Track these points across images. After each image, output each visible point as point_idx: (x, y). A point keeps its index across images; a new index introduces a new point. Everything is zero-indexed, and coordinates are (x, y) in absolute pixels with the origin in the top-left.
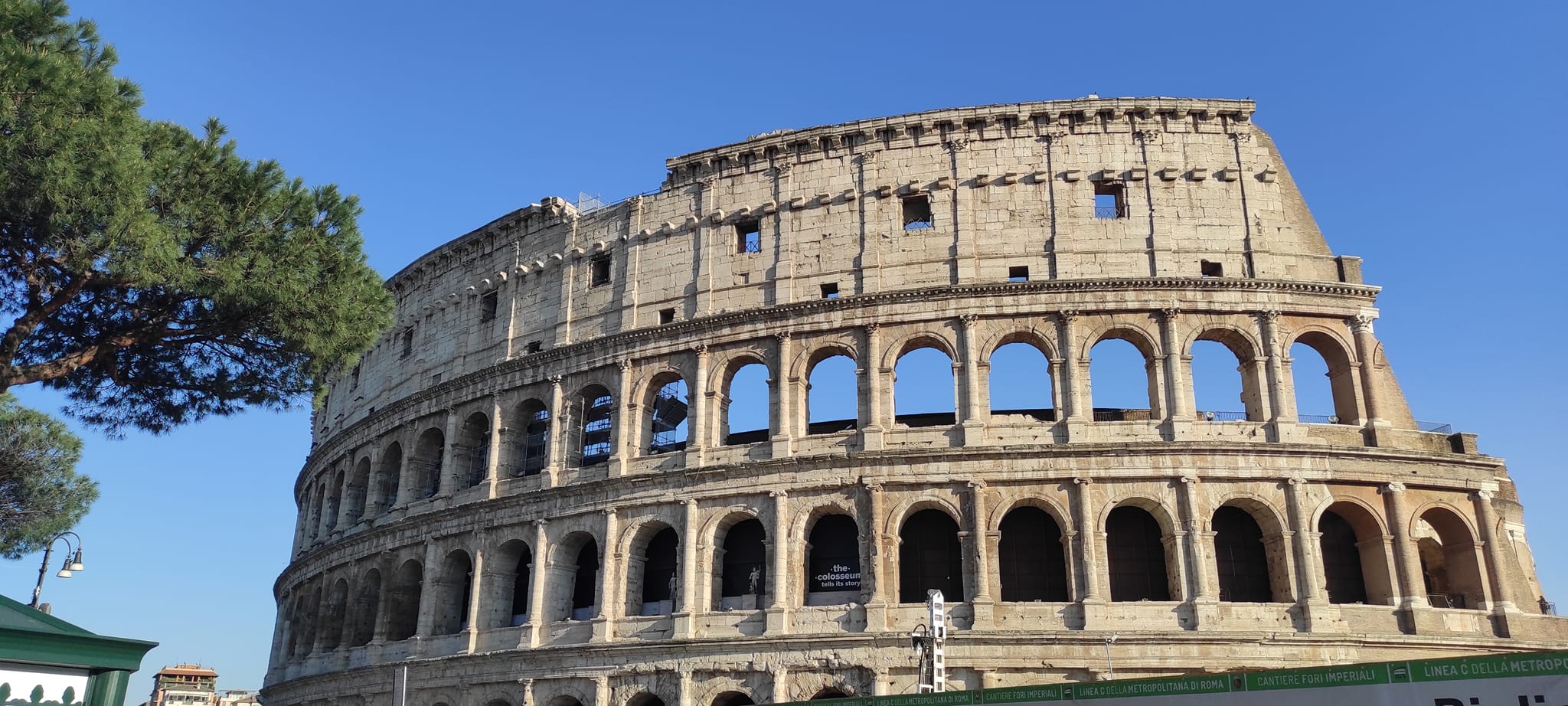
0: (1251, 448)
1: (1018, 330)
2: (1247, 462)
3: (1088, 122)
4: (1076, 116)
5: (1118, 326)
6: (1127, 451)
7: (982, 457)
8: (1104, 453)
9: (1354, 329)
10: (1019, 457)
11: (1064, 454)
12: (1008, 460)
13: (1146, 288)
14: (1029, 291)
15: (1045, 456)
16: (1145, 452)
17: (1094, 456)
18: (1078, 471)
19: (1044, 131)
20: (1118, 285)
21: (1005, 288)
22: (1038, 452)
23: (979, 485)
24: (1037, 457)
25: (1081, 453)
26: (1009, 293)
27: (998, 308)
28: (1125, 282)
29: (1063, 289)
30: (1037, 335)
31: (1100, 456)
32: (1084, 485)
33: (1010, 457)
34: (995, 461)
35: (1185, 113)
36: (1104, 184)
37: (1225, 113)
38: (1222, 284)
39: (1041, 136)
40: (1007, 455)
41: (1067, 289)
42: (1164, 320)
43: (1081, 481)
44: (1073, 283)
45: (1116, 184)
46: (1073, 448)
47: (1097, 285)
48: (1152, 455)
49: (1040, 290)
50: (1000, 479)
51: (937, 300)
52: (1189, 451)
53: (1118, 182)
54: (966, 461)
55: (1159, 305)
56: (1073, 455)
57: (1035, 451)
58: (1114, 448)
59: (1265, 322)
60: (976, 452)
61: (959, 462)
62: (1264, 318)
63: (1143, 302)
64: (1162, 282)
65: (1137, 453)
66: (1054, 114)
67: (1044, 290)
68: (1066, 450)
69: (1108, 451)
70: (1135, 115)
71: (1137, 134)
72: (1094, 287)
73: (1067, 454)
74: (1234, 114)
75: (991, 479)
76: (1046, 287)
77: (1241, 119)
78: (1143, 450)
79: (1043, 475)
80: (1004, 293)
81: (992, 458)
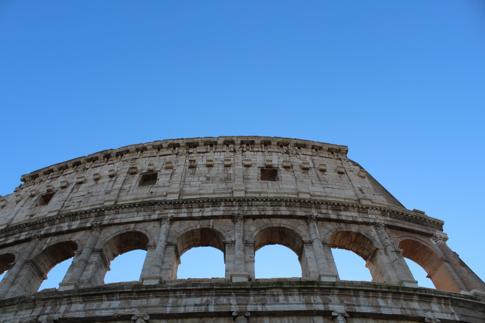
0: (387, 290)
1: (203, 227)
2: (387, 303)
3: (257, 146)
4: (251, 144)
5: (275, 225)
6: (282, 289)
7: (151, 296)
8: (261, 291)
9: (436, 242)
10: (184, 295)
11: (225, 292)
12: (175, 298)
13: (293, 204)
14: (212, 205)
15: (207, 294)
16: (297, 290)
17: (252, 295)
18: (237, 306)
19: (232, 149)
20: (274, 201)
21: (195, 202)
22: (201, 290)
23: (142, 317)
24: (201, 296)
25: (240, 292)
26: (198, 205)
27: (189, 214)
28: (279, 200)
29: (236, 204)
30: (215, 229)
31: (258, 295)
32: (243, 317)
33: (176, 296)
34: (162, 299)
35: (311, 146)
36: (266, 169)
37: (333, 151)
38: (344, 205)
39: (230, 151)
40: (173, 293)
41: (238, 203)
42: (308, 223)
43: (238, 313)
44: (243, 199)
45: (274, 170)
46: (233, 286)
47: (260, 201)
48: (304, 294)
49: (220, 204)
50: (164, 313)
51: (147, 211)
52: (336, 292)
53: (275, 169)
54: (136, 299)
55: (303, 214)
56: (233, 294)
57: (199, 287)
58: (269, 286)
59: (378, 229)
60: (144, 289)
61: (130, 300)
62: (376, 226)
63: (292, 212)
64: (304, 201)
65: (291, 292)
66: (237, 141)
67: (223, 204)
68: (227, 287)
69: (265, 289)
70: (283, 146)
71: (286, 153)
72: (257, 203)
73: (227, 292)
74: (338, 151)
75: (155, 313)
76: (224, 202)
77: (342, 154)
78: (296, 287)
79: (203, 309)
80: (194, 206)
81: (160, 296)
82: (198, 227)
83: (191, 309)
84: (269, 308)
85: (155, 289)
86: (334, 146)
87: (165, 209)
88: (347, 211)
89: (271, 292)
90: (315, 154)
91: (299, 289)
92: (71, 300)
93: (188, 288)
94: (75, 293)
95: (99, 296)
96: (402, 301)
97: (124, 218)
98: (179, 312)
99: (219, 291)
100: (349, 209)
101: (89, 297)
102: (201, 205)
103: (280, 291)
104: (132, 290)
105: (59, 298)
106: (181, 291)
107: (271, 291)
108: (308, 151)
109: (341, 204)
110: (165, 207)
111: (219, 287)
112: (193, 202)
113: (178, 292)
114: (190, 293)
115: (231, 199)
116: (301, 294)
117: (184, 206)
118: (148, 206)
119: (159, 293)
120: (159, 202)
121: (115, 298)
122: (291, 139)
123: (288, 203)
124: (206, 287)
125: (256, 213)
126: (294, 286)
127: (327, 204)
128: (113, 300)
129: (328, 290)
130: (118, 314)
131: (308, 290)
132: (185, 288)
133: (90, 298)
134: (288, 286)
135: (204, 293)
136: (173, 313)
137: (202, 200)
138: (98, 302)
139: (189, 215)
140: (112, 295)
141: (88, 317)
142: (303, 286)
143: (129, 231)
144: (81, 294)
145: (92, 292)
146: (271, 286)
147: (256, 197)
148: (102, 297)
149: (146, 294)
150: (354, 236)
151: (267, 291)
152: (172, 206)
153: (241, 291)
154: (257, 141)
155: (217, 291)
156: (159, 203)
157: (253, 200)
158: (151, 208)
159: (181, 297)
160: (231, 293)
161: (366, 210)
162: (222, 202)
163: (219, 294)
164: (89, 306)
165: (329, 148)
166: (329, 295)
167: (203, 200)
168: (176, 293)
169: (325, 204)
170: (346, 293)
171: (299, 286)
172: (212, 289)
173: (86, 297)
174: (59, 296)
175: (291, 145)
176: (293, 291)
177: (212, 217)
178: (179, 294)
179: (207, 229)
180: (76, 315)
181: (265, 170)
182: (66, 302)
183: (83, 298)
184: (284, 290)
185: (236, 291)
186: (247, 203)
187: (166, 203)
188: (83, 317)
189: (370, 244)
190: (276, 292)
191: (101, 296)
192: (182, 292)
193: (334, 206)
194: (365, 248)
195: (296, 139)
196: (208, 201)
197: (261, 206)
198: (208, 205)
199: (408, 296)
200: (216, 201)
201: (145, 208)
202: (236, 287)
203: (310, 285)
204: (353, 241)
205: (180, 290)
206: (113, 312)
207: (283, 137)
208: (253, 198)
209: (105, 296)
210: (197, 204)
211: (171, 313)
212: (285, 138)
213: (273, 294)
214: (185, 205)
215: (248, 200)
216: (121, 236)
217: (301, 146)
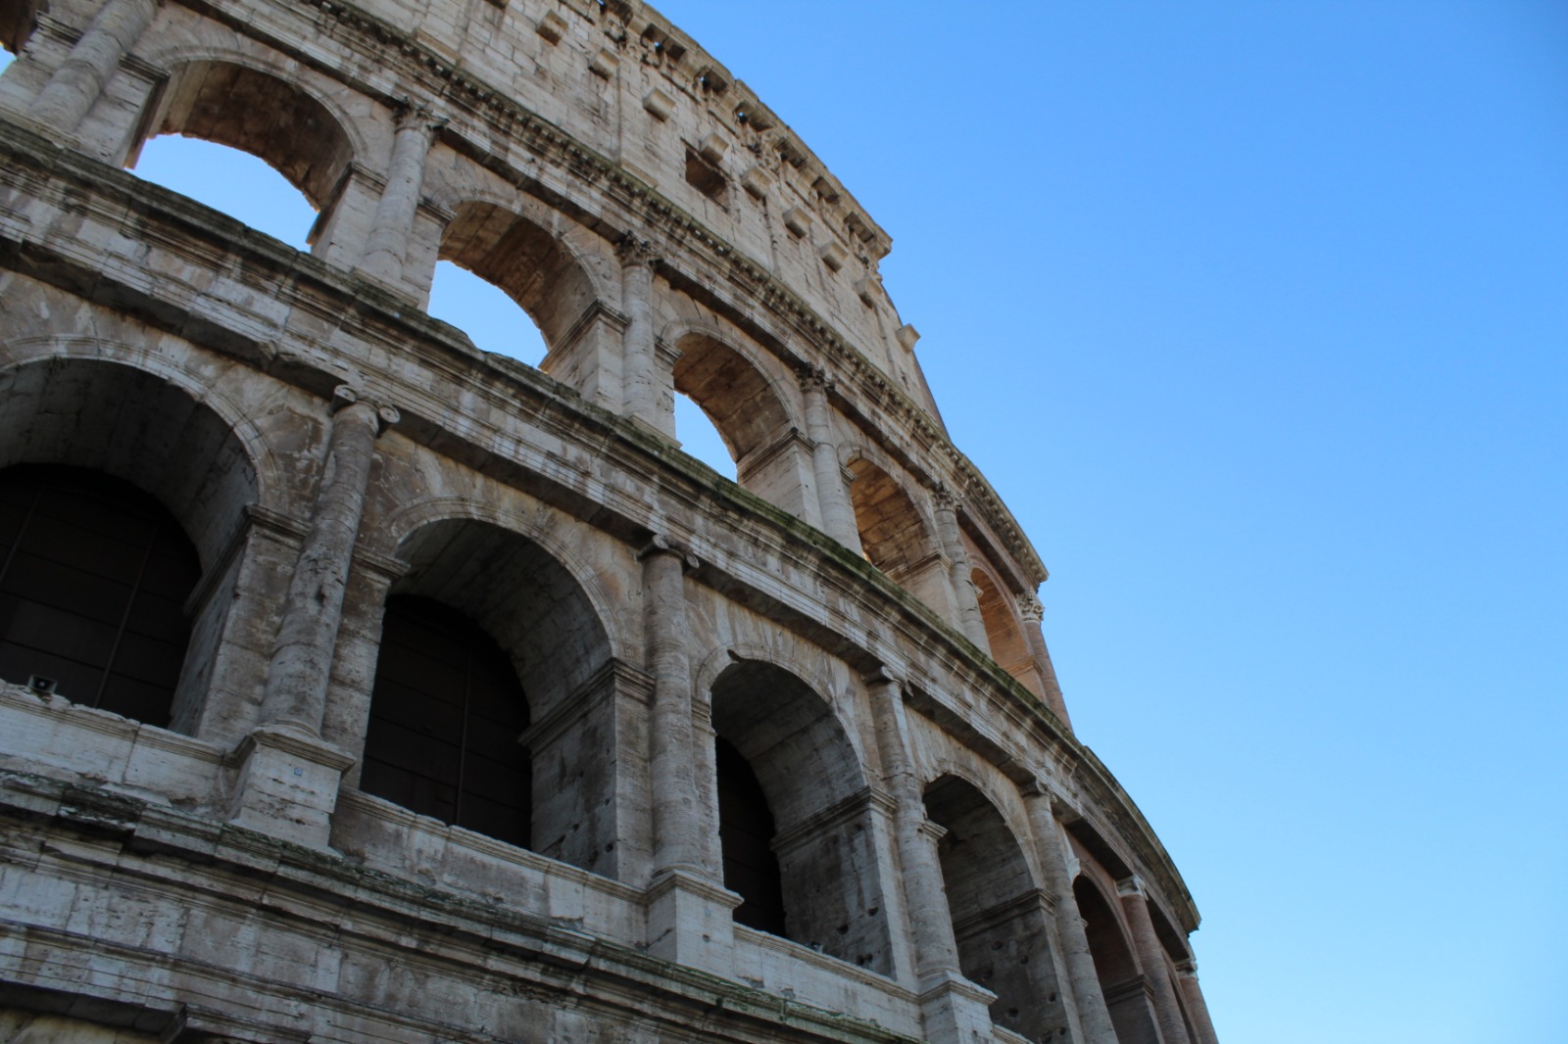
1: (529, 216)
2: (979, 704)
3: (685, 73)
4: (669, 54)
5: (728, 341)
6: (783, 538)
7: (407, 348)
8: (731, 514)
9: (1024, 612)
10: (513, 403)
11: (636, 463)
12: (480, 399)
13: (783, 312)
14: (571, 165)
15: (585, 441)
16: (817, 562)
17: (705, 511)
18: (665, 524)
19: (615, 32)
20: (742, 270)
21: (525, 124)
22: (574, 416)
23: (375, 406)
24: (562, 433)
25: (676, 486)
26: (528, 139)
27: (497, 149)
28: (756, 274)
29: (640, 209)
30: (567, 247)
31: (718, 519)
32: (677, 563)
33: (487, 393)
34: (438, 378)
35: (815, 176)
36: (700, 159)
37: (855, 226)
38: (892, 396)
39: (607, 34)
40: (482, 380)
41: (647, 213)
42: (807, 387)
43: (671, 546)
44: (666, 207)
45: (717, 175)
46: (668, 456)
47: (706, 244)
48: (827, 582)
49: (595, 179)
50: (447, 428)
51: (353, 46)
52: (895, 616)
53: (722, 174)
54: (349, 333)
55: (803, 357)
56: (655, 479)
57: (573, 406)
58: (759, 512)
59: (942, 506)
60: (397, 315)
61: (326, 325)
62: (941, 497)
63: (778, 331)
64: (812, 323)
65: (801, 557)
66: (641, 18)
67: (604, 183)
68: (650, 451)
69: (742, 512)
70: (748, 125)
71: (749, 148)
72: (697, 245)
73: (642, 467)
74: (865, 236)
75: (418, 413)
76: (609, 180)
77: (873, 250)
78: (819, 551)
79: (569, 479)
80: (516, 132)
81: (434, 366)
82: (516, 208)
83: (535, 462)
84: (745, 573)
85: (432, 333)
86: (864, 215)
87: (419, 80)
88: (891, 414)
89: (752, 530)
90: (815, 204)
91: (825, 560)
92: (87, 199)
93: (540, 389)
94: (119, 184)
95: (211, 248)
96: (1002, 718)
97: (263, 16)
98: (496, 451)
99: (623, 450)
100: (897, 412)
101: (169, 228)
102: (540, 145)
103: (778, 539)
104: (351, 293)
105: (36, 165)
106: (512, 387)
107: (756, 527)
108: (803, 185)
109: (887, 388)
110: (422, 75)
111: (629, 438)
112: (520, 117)
113: (498, 385)
114: (536, 410)
115: (633, 185)
116: (820, 576)
117: (485, 113)
118: (366, 32)
119: (438, 353)
120: (409, 45)
121: (272, 286)
122: (777, 118)
123: (773, 300)
124: (594, 416)
125: (688, 270)
126: (818, 546)
127: (858, 365)
128: (264, 290)
129: (879, 602)
130: (281, 349)
131: (840, 577)
132: (531, 384)
133: (172, 236)
134: (803, 538)
135: (578, 431)
136: (477, 443)
137: (550, 133)
138: (198, 265)
139: (498, 153)
140: (266, 271)
141: (158, 301)
142: (836, 558)
143: (275, 73)
144: (144, 200)
145: (193, 216)
146: (763, 514)
147: (703, 226)
148: (222, 258)
149: (394, 333)
150: (886, 491)
151: (745, 522)
152: (448, 87)
153: (680, 484)
154: (692, 59)
155: (617, 446)
156: (408, 49)
157: (691, 229)
158: (374, 47)
159: (502, 404)
160: (652, 473)
161: (929, 441)
162: (603, 176)
163: (617, 458)
164: (158, 259)
165: (852, 214)
166: (877, 615)
167: (553, 134)
168: (491, 385)
169: (853, 363)
170: (913, 631)
171: (828, 553)
172: (605, 432)
173: (155, 224)
174: (40, 156)
175: (769, 136)
176: (806, 559)
177: (561, 204)
178: (502, 392)
179: (539, 229)
180: (108, 269)
181: (696, 159)
182: (59, 196)
183: (145, 219)
184: (788, 542)
185: (667, 476)
186: (671, 229)
187: (432, 64)
188: (141, 290)
189: (916, 535)
190: (767, 537)
191: (220, 252)
192: (511, 391)
193: (869, 382)
194: (892, 537)
195: (788, 128)
196: (564, 146)
197: (704, 260)
198: (559, 160)
199: (1018, 712)
200: (589, 163)
201: (350, 34)
202: (674, 464)
203: (852, 564)
204: (873, 502)
205: (510, 382)
206: (265, 334)
207: (762, 100)
208: (694, 224)
209: (239, 260)
210: (527, 134)
211: (470, 440)
212: (764, 105)
213: (756, 540)
214: (490, 113)
215: (678, 222)
216: (237, 72)
217: (790, 158)
